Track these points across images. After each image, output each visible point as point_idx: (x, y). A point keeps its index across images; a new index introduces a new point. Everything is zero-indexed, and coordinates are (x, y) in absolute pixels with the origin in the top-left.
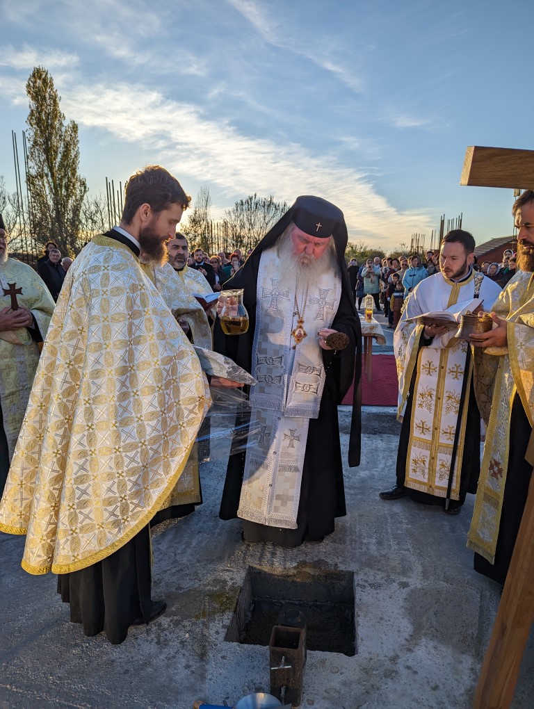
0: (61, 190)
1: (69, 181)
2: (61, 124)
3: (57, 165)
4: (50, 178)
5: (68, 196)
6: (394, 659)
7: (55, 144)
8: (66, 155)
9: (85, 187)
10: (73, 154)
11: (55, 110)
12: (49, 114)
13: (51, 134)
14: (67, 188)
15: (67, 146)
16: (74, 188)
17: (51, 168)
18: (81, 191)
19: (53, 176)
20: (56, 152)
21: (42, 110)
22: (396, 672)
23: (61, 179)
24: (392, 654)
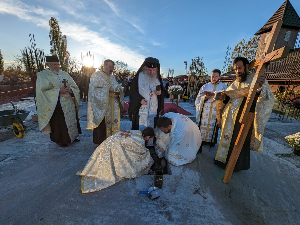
0: (62, 55)
1: (64, 52)
2: (61, 35)
3: (60, 47)
4: (58, 51)
5: (64, 57)
6: (181, 174)
7: (59, 41)
8: (63, 44)
9: (69, 55)
10: (65, 45)
11: (58, 31)
12: (57, 32)
13: (58, 38)
14: (63, 55)
15: (63, 42)
16: (66, 55)
17: (58, 48)
18: (68, 55)
19: (59, 50)
20: (60, 44)
21: (54, 30)
22: (182, 177)
23: (61, 52)
24: (180, 173)
